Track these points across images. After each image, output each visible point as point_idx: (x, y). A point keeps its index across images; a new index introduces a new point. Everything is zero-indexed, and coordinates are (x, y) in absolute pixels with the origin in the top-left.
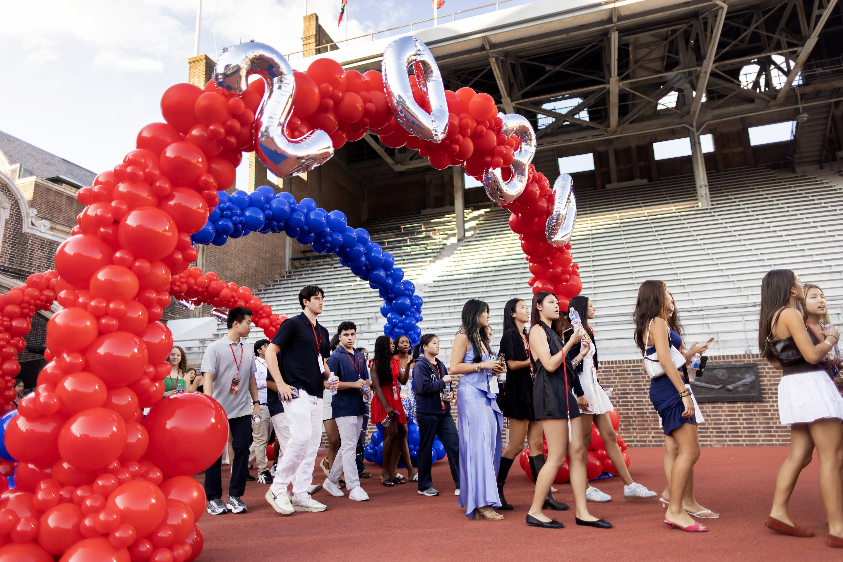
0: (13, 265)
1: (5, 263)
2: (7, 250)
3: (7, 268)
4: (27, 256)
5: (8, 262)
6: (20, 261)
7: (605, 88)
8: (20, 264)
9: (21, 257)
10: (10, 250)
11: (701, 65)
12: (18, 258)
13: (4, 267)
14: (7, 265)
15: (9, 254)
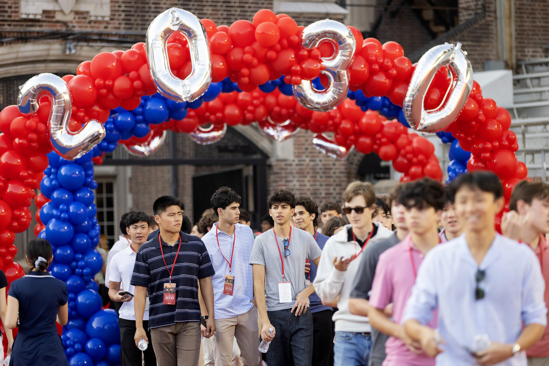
0: (130, 28)
1: (119, 28)
2: (120, 6)
3: (124, 36)
4: (150, 8)
5: (123, 26)
6: (142, 20)
8: (142, 25)
9: (142, 12)
10: (123, 5)
12: (138, 16)
13: (120, 35)
14: (122, 32)
15: (123, 11)
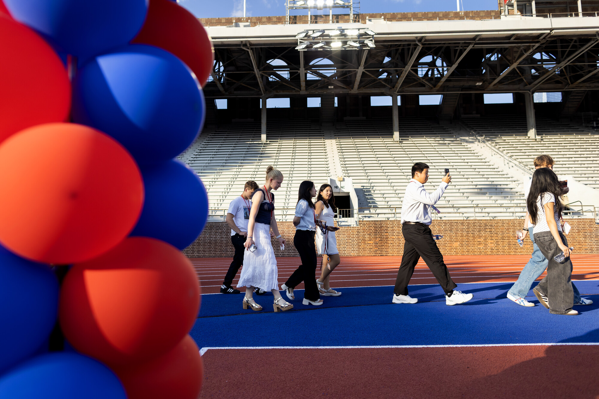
7: (355, 71)
11: (404, 67)
